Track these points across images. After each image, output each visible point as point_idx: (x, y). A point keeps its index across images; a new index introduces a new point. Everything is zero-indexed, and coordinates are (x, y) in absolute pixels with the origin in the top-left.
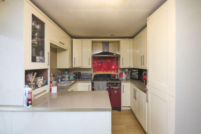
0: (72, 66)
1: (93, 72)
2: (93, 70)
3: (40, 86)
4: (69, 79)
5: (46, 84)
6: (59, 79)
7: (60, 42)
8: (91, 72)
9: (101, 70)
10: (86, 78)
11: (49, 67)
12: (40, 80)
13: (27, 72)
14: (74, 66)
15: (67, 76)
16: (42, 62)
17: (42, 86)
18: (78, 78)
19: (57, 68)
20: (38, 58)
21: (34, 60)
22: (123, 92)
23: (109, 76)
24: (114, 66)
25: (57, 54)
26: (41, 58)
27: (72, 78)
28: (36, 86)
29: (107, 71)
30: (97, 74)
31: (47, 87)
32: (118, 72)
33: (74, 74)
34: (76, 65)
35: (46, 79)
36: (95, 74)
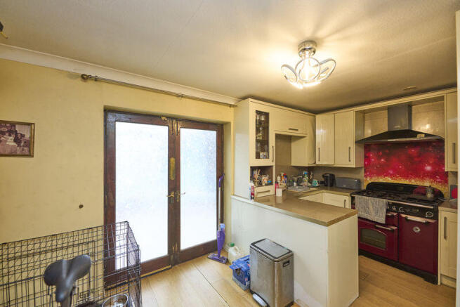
0: (315, 163)
1: (366, 176)
2: (365, 172)
3: (264, 184)
4: (309, 185)
5: (271, 184)
6: (293, 181)
7: (290, 129)
8: (361, 175)
9: (387, 175)
10: (345, 186)
11: (274, 164)
12: (265, 179)
13: (253, 169)
14: (318, 163)
15: (306, 179)
16: (266, 158)
17: (266, 185)
18: (329, 184)
19: (293, 164)
20: (261, 154)
21: (258, 156)
22: (445, 237)
23: (410, 189)
24: (429, 165)
25: (292, 144)
26: (265, 154)
27: (315, 182)
28: (260, 184)
29: (406, 176)
30: (377, 181)
31: (272, 188)
32: (446, 182)
33: (323, 176)
34: (324, 160)
35: (271, 178)
36: (369, 180)
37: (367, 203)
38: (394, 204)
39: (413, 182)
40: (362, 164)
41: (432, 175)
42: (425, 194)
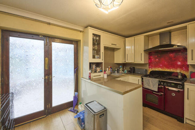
0: (125, 62)
1: (149, 68)
2: (149, 66)
3: (97, 72)
4: (123, 72)
5: (102, 72)
6: (115, 71)
7: (112, 44)
8: (147, 67)
9: (159, 67)
10: (139, 73)
11: (103, 61)
12: (98, 69)
13: (91, 64)
14: (127, 61)
15: (121, 69)
16: (99, 58)
17: (99, 72)
18: (132, 72)
19: (115, 62)
20: (96, 56)
21: (94, 57)
22: (188, 99)
23: (170, 73)
24: (180, 61)
25: (115, 52)
26: (98, 56)
27: (126, 71)
28: (96, 72)
29: (168, 68)
30: (154, 70)
33: (130, 68)
34: (130, 60)
35: (102, 69)
36: (151, 70)
37: (149, 81)
38: (162, 81)
39: (172, 70)
40: (147, 62)
41: (181, 67)
42: (177, 76)
